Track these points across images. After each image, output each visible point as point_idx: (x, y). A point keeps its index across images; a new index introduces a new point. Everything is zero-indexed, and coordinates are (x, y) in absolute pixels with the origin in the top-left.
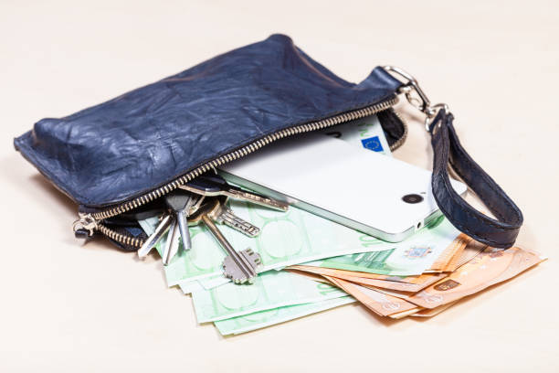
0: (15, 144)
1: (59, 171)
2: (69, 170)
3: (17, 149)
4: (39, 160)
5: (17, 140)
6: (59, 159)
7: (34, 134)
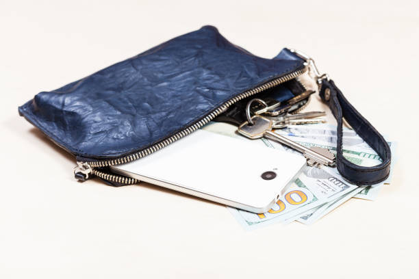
0: (19, 111)
1: (56, 130)
2: (64, 130)
3: (21, 114)
4: (40, 122)
5: (20, 108)
6: (55, 122)
7: (34, 103)
